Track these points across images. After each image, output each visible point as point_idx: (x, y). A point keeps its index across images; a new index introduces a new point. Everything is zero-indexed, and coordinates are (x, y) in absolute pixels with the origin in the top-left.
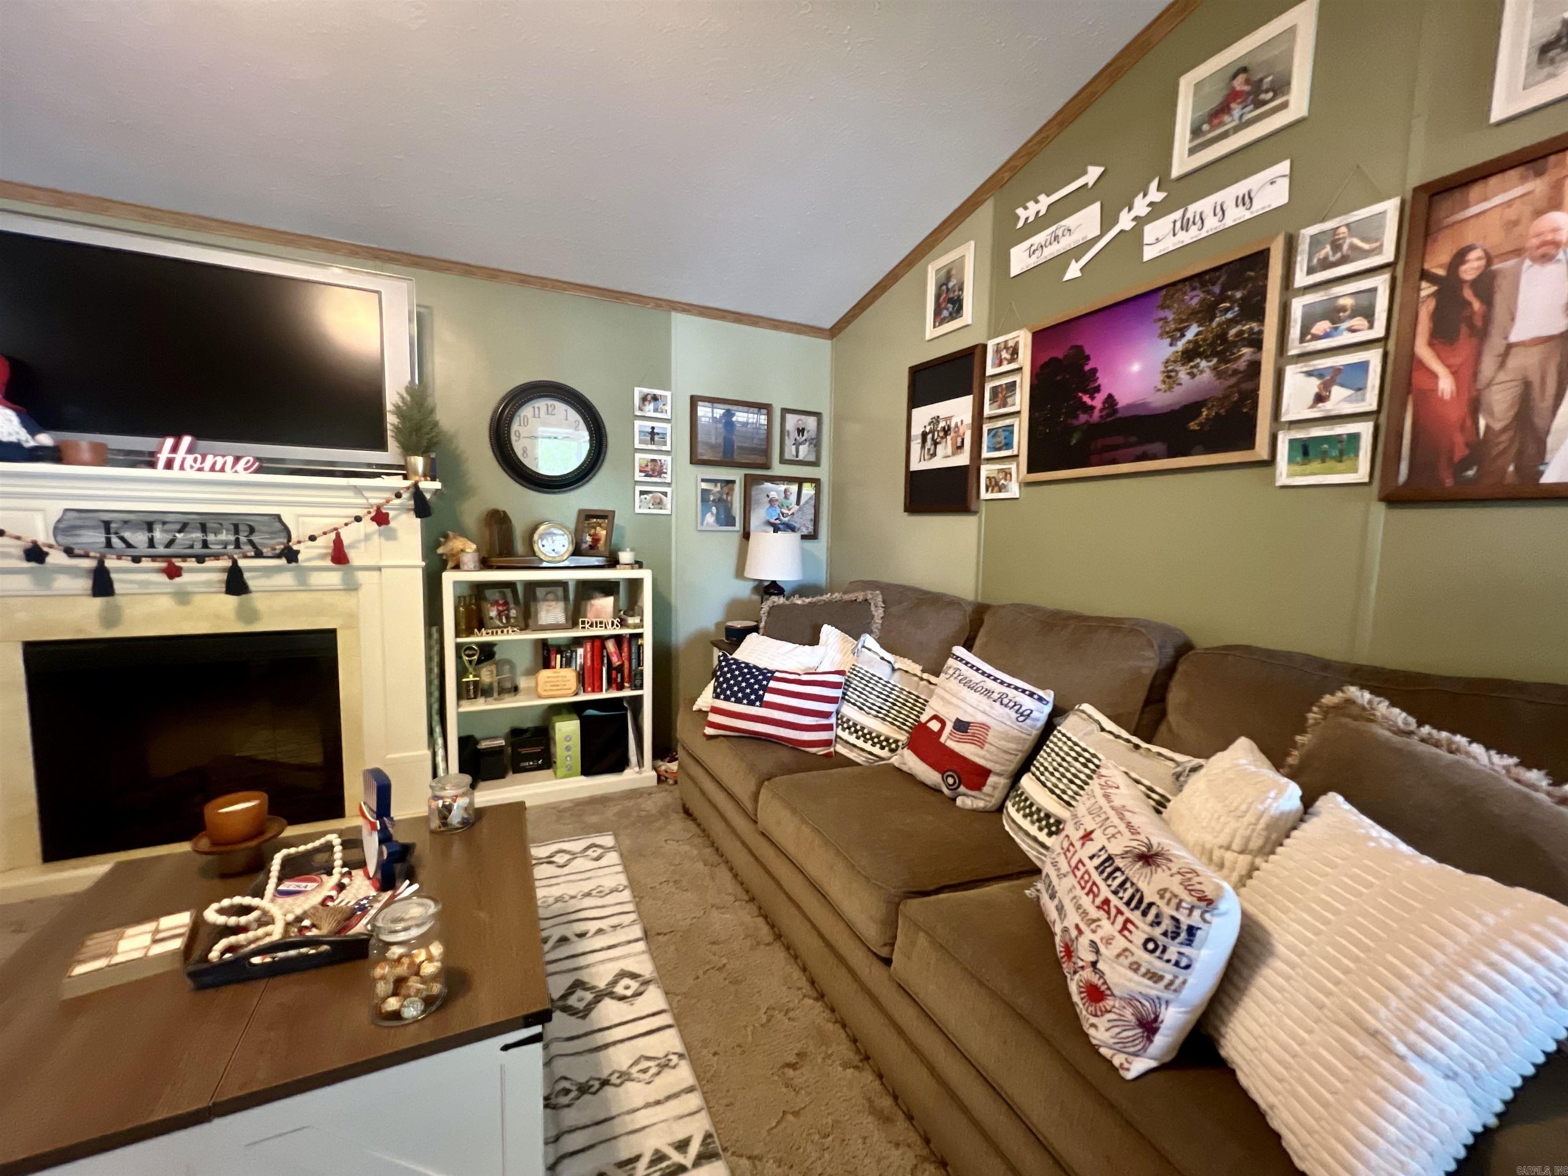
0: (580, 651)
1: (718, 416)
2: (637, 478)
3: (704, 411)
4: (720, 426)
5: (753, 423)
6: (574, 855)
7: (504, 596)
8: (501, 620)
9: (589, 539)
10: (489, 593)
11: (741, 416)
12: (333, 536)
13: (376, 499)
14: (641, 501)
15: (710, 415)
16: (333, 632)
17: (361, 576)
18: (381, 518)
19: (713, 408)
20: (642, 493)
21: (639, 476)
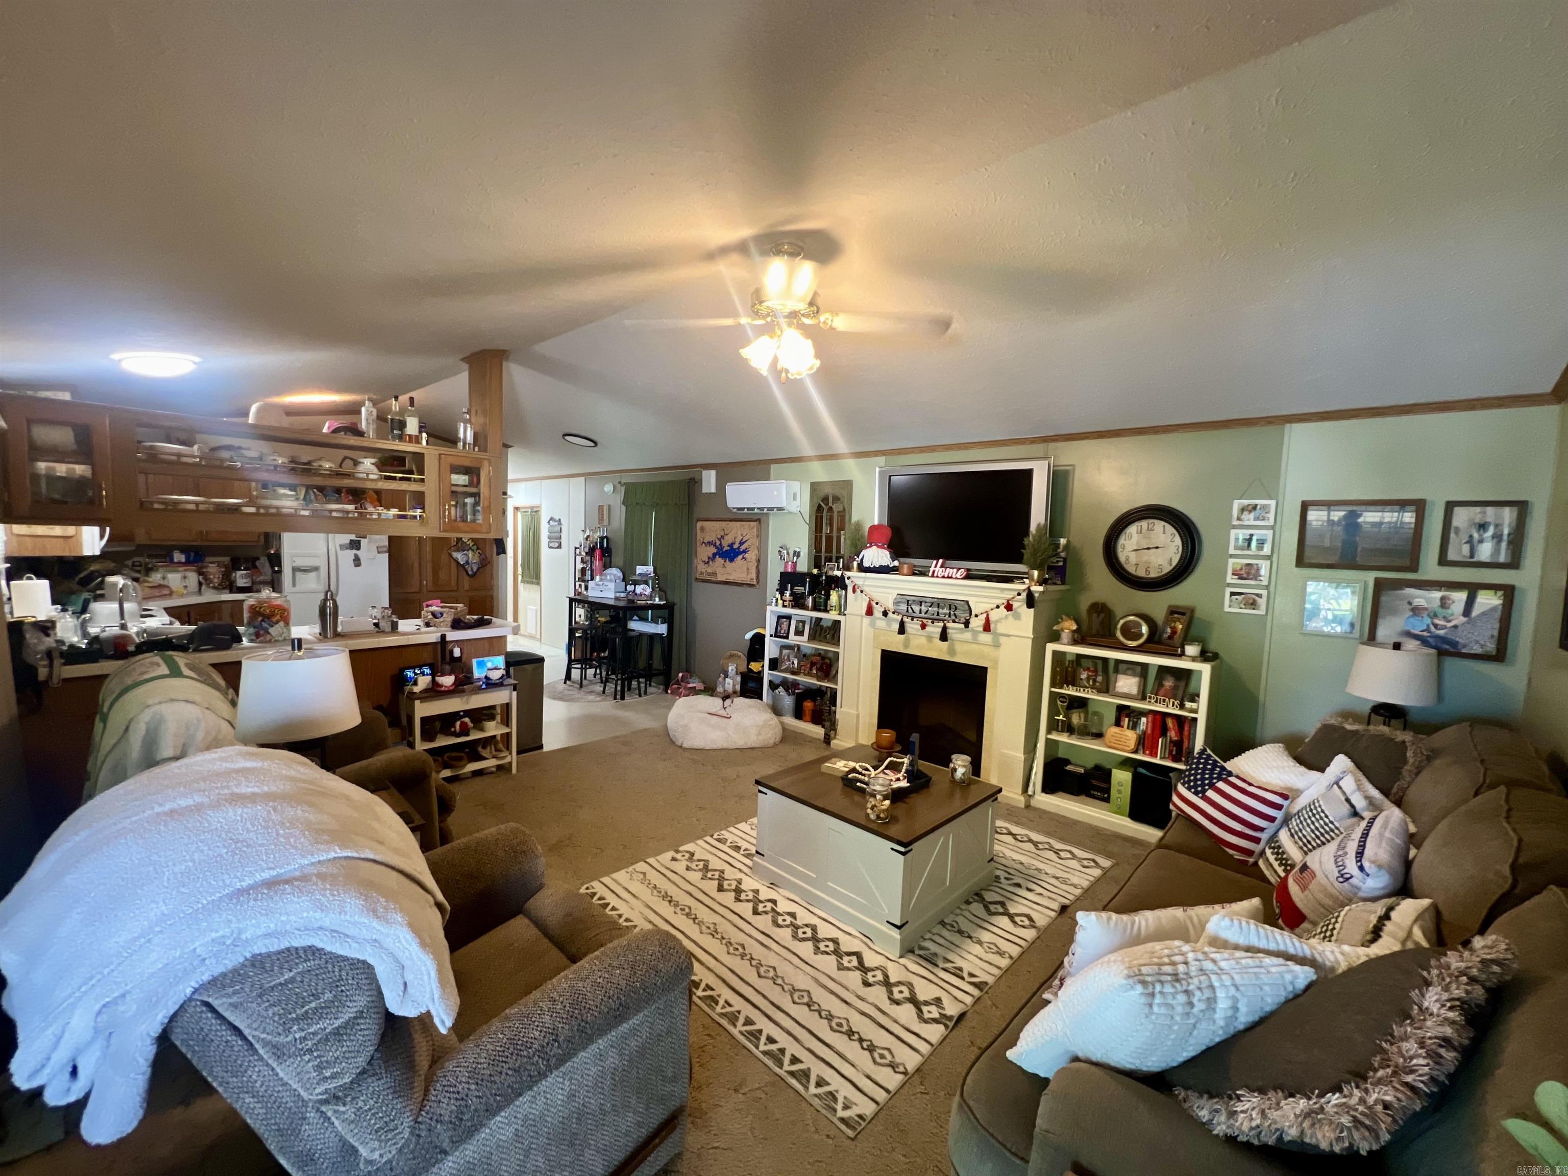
0: (1144, 720)
1: (1336, 519)
2: (1229, 580)
3: (1315, 516)
4: (1339, 529)
5: (1390, 523)
6: (1074, 857)
7: (1096, 665)
8: (1088, 682)
9: (1169, 630)
10: (1084, 662)
11: (1370, 517)
12: (985, 615)
13: (1009, 595)
14: (1231, 601)
15: (1325, 518)
16: (986, 669)
17: (1003, 640)
18: (1009, 607)
19: (1329, 511)
20: (1232, 594)
21: (1230, 579)
